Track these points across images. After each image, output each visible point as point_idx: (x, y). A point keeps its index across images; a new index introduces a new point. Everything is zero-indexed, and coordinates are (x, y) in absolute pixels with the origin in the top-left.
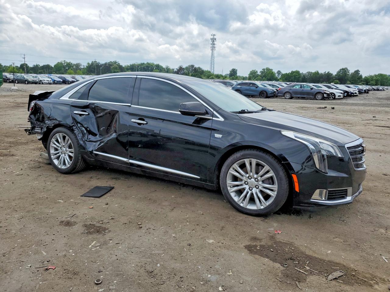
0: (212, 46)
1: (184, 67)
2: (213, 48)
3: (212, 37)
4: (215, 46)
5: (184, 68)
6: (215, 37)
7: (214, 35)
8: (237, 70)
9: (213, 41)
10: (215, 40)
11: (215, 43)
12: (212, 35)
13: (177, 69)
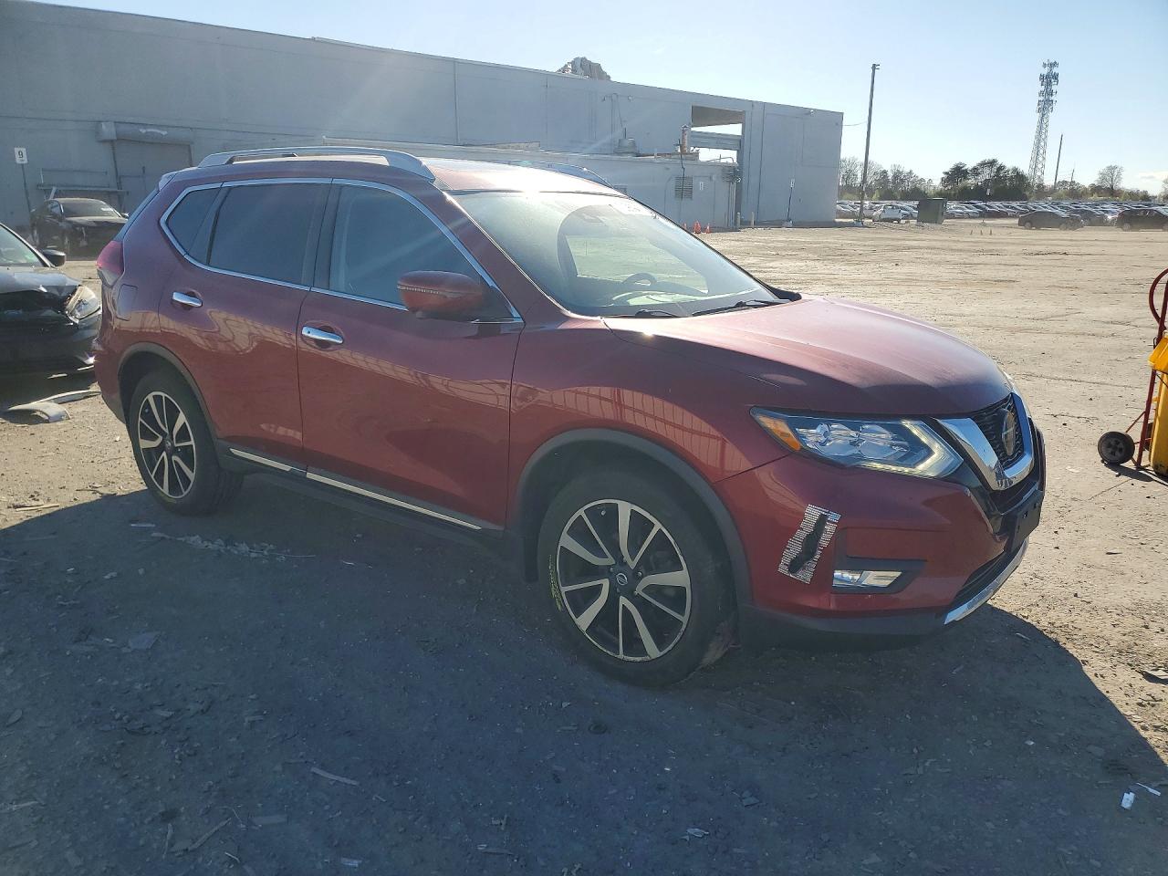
0: (1042, 98)
1: (966, 167)
2: (1046, 104)
3: (1045, 71)
4: (1051, 98)
5: (966, 170)
6: (1055, 70)
7: (1054, 64)
8: (1121, 168)
9: (1049, 84)
10: (1056, 78)
11: (1054, 88)
12: (1045, 65)
13: (946, 173)
